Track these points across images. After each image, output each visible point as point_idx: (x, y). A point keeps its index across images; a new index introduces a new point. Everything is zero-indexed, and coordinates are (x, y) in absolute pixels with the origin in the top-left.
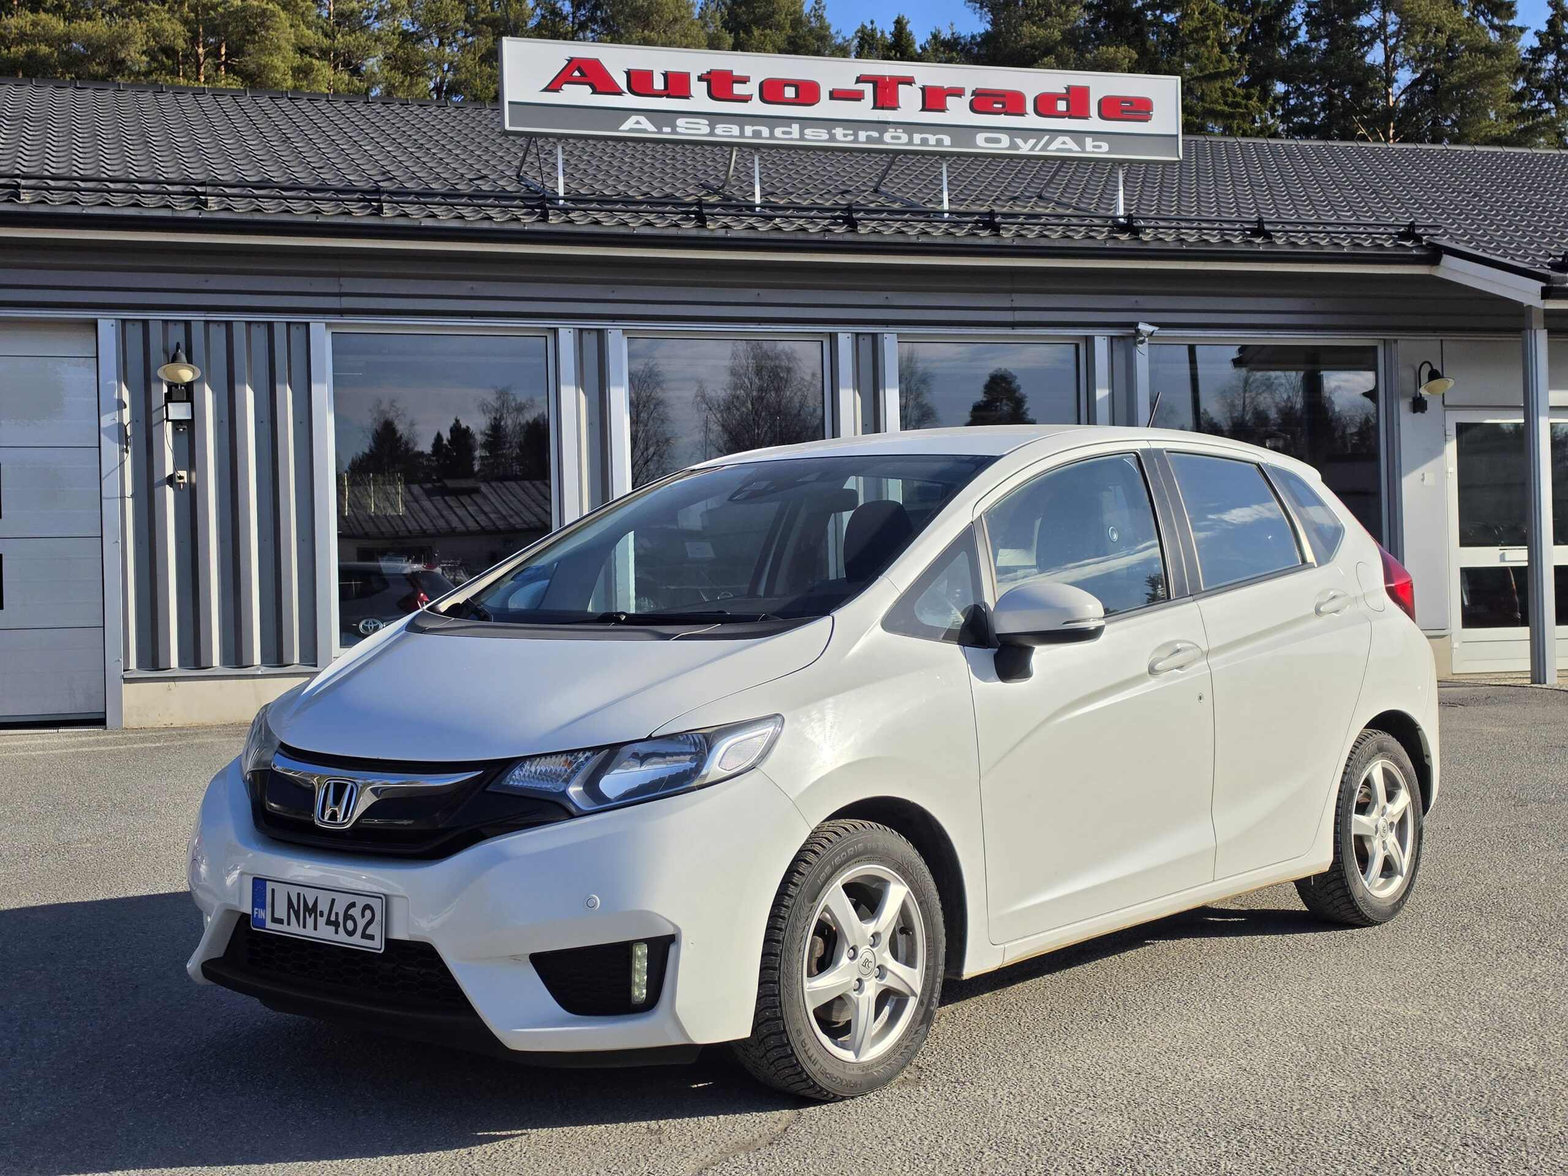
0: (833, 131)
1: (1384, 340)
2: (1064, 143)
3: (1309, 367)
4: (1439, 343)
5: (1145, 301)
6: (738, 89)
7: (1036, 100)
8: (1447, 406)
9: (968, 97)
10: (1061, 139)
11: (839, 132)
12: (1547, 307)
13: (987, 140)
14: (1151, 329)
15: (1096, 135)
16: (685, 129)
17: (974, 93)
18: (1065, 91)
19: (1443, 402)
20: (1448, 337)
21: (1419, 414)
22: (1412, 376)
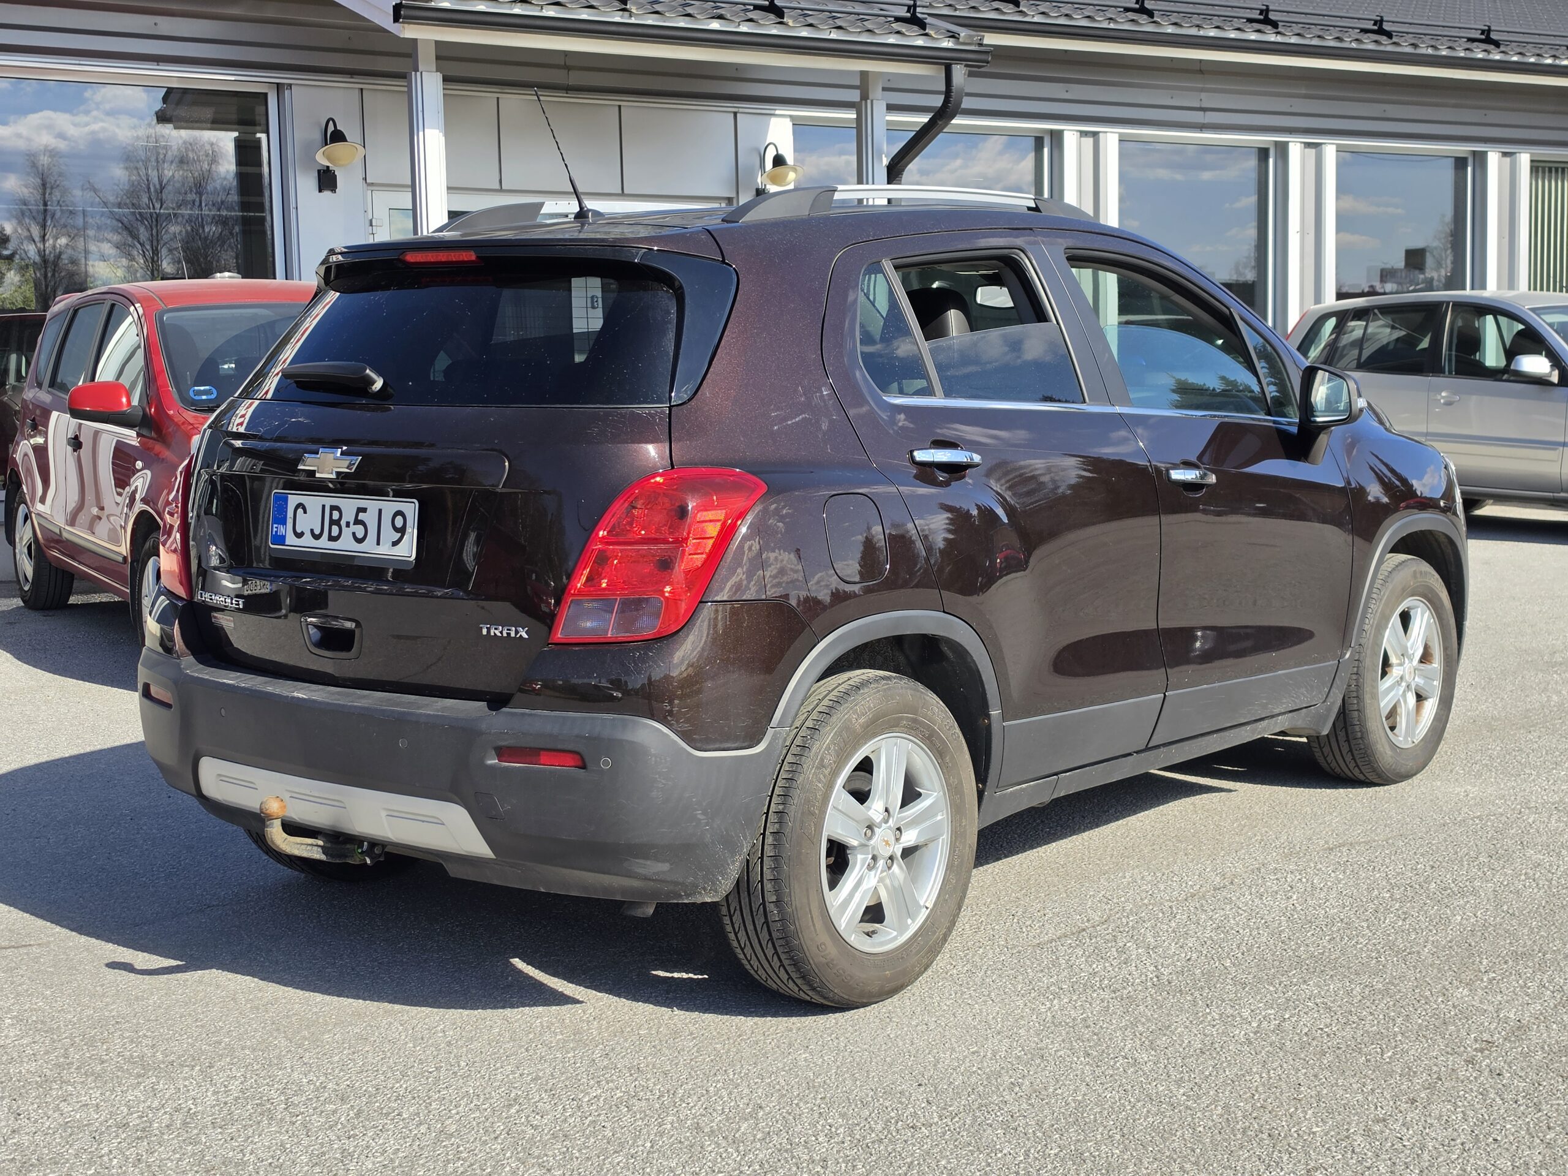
1: (278, 84)
4: (357, 93)
8: (372, 184)
19: (365, 179)
20: (368, 84)
21: (327, 194)
22: (318, 136)
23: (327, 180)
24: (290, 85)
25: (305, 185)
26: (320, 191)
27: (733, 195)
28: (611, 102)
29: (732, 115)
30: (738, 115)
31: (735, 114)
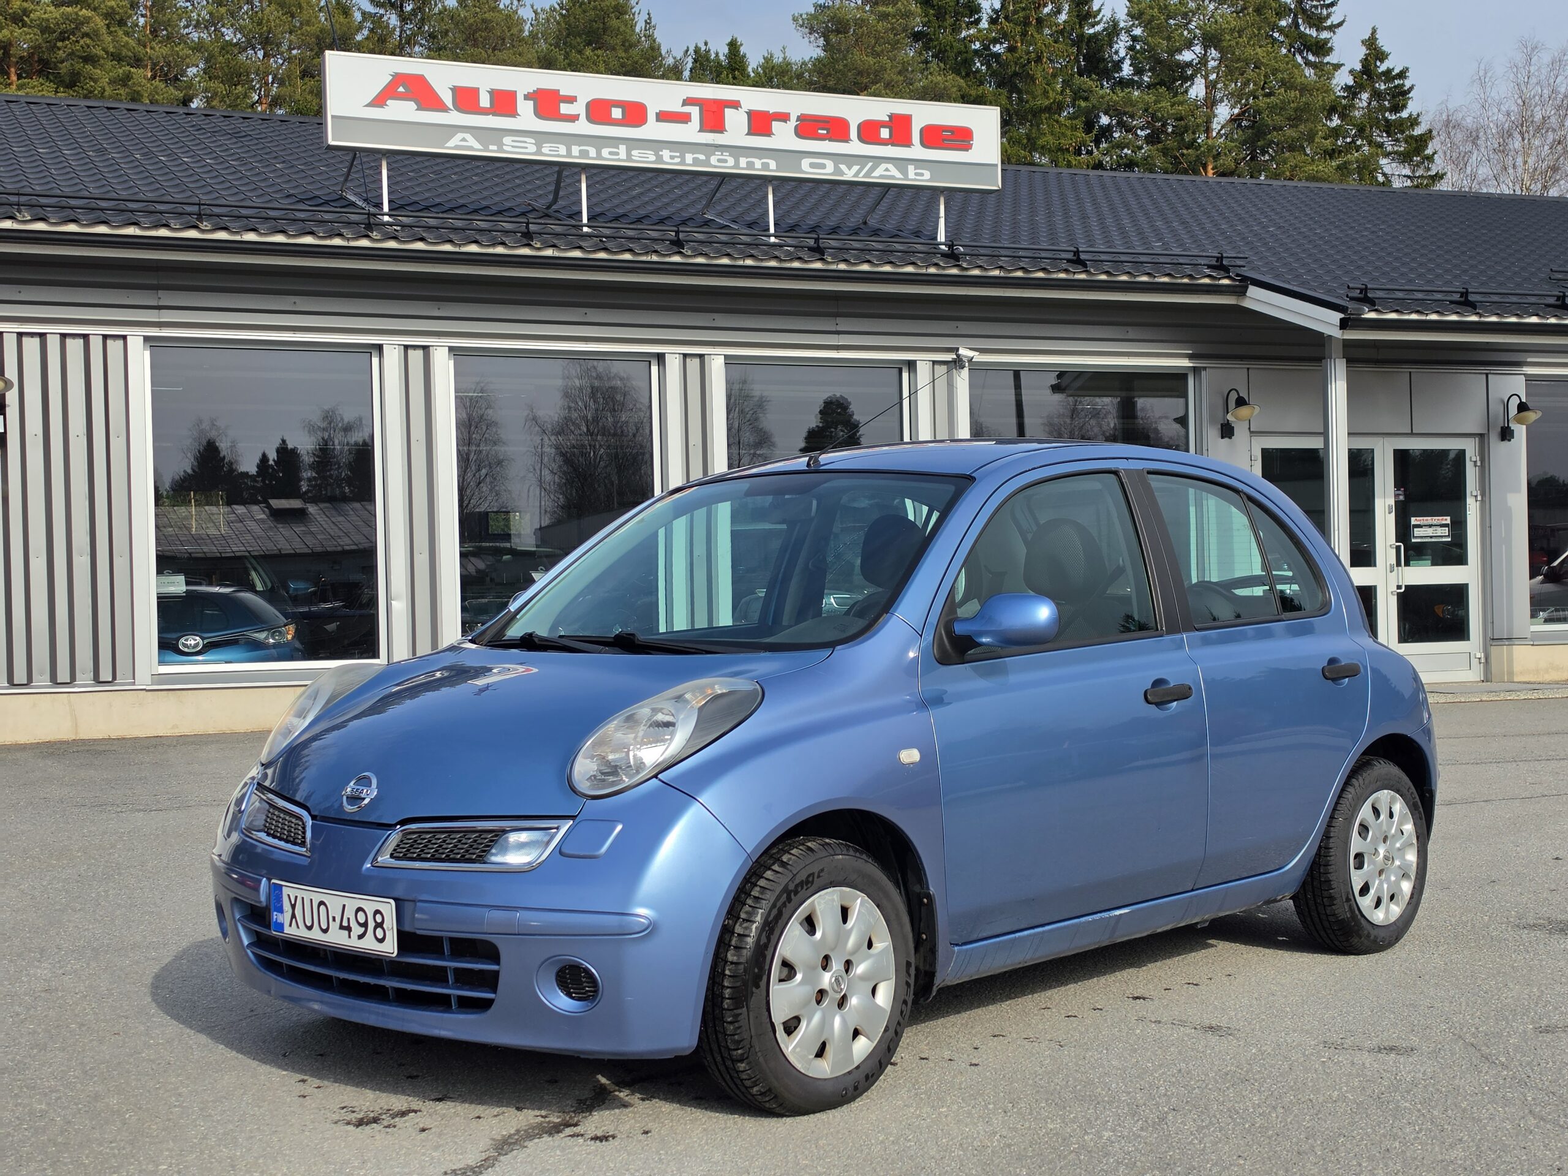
0: (661, 153)
1: (1197, 367)
2: (887, 170)
3: (1124, 394)
4: (1246, 371)
5: (964, 327)
6: (565, 109)
7: (859, 126)
8: (1253, 432)
9: (793, 123)
10: (883, 166)
11: (666, 154)
12: (1346, 337)
13: (812, 165)
14: (971, 353)
15: (919, 163)
16: (511, 148)
17: (799, 118)
18: (887, 119)
19: (1249, 428)
20: (1254, 365)
21: (1226, 440)
22: (1220, 402)
23: (1227, 431)
24: (1205, 368)
25: (1212, 434)
26: (1222, 438)
27: (1485, 432)
28: (1405, 370)
29: (1484, 376)
30: (1490, 376)
31: (1487, 375)
